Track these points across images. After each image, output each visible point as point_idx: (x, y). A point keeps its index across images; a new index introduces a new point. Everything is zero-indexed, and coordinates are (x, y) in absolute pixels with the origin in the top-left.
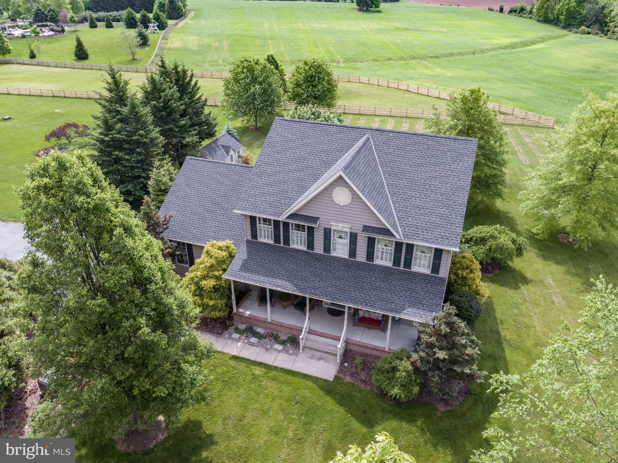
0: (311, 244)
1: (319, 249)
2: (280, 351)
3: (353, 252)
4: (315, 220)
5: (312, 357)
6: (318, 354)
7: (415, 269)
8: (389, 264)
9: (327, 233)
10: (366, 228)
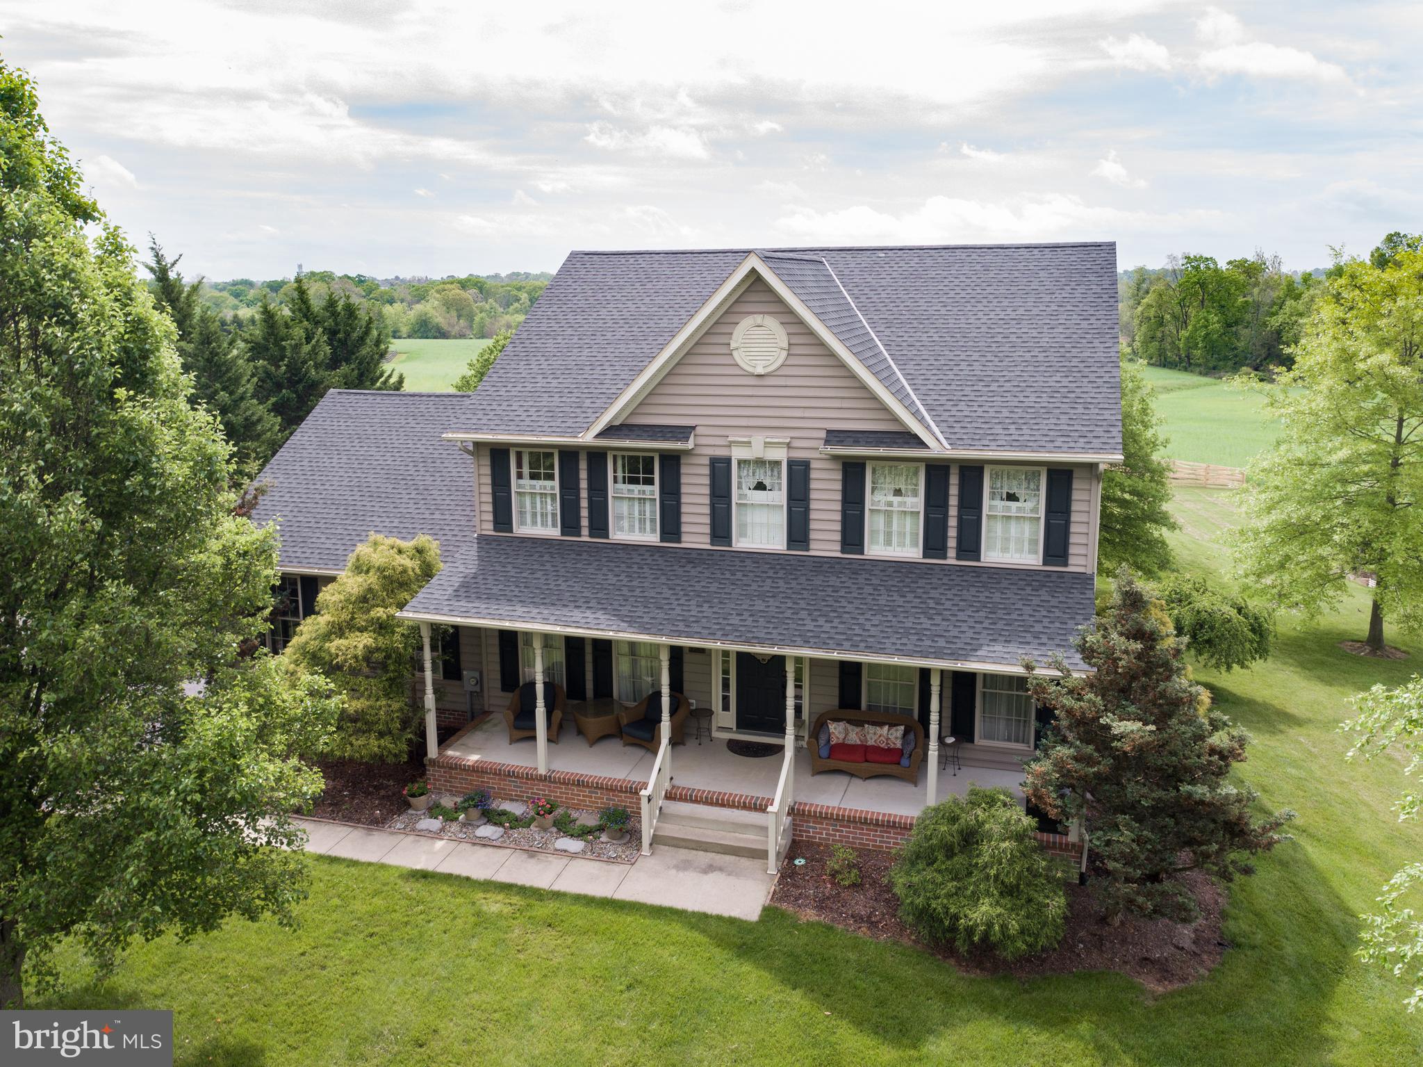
0: (671, 524)
1: (696, 534)
2: (574, 856)
3: (798, 532)
4: (683, 432)
5: (684, 866)
6: (704, 858)
7: (994, 554)
8: (911, 551)
9: (720, 471)
10: (834, 437)
